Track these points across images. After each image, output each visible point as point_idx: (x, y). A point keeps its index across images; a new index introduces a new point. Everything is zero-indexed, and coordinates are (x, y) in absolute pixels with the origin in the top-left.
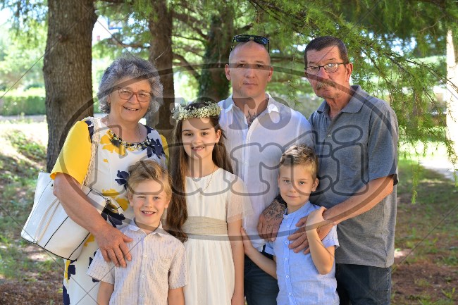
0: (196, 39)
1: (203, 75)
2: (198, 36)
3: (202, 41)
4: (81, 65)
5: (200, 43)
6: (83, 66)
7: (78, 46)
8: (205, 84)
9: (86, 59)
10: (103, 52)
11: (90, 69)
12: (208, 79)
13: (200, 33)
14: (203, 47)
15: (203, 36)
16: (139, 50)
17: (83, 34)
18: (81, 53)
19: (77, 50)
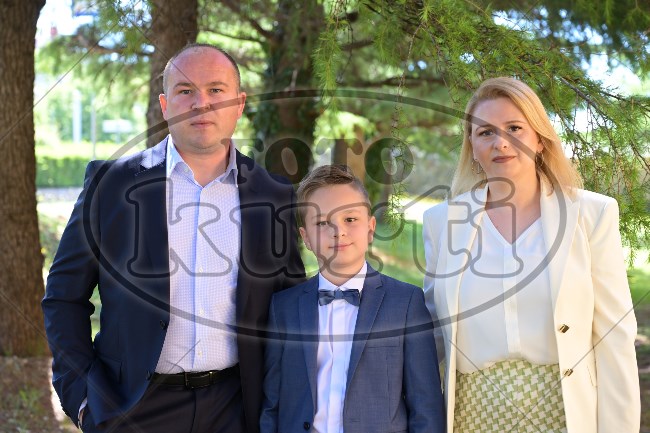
0: (251, 39)
1: (261, 112)
2: (254, 33)
3: (261, 43)
4: (13, 90)
5: (257, 46)
6: (17, 91)
7: (8, 51)
8: (265, 129)
9: (22, 78)
10: (59, 61)
11: (30, 97)
12: (272, 120)
13: (255, 25)
14: (262, 55)
15: (261, 31)
16: (133, 59)
17: (18, 29)
18: (14, 65)
19: (5, 59)
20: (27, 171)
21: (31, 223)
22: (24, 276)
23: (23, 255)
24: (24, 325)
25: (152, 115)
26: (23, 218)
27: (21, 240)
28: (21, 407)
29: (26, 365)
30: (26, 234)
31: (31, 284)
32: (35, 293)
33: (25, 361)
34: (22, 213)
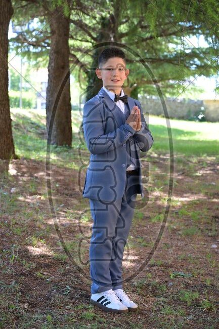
0: (87, 41)
1: (91, 72)
2: (89, 38)
3: (93, 43)
6: (1, 50)
8: (93, 78)
9: (3, 45)
13: (90, 35)
15: (93, 38)
20: (5, 83)
21: (7, 104)
22: (4, 127)
23: (4, 118)
24: (4, 147)
25: (50, 68)
26: (3, 102)
27: (2, 111)
28: (5, 178)
29: (5, 162)
30: (5, 109)
31: (7, 130)
32: (8, 133)
33: (5, 161)
34: (3, 101)
